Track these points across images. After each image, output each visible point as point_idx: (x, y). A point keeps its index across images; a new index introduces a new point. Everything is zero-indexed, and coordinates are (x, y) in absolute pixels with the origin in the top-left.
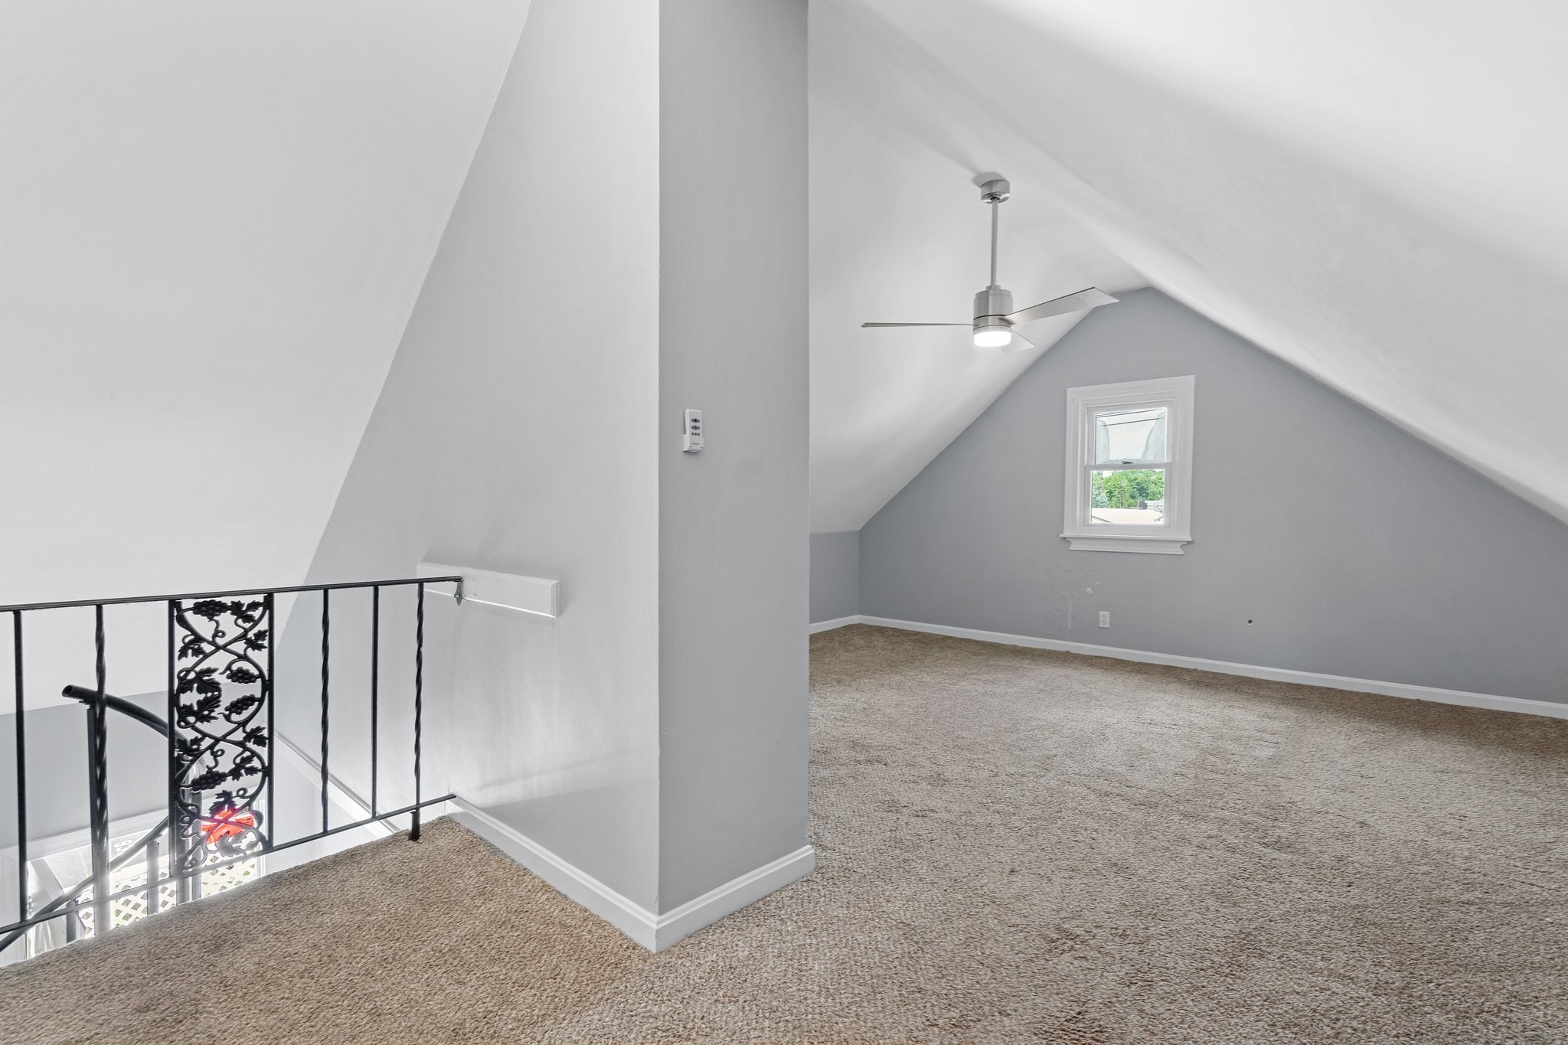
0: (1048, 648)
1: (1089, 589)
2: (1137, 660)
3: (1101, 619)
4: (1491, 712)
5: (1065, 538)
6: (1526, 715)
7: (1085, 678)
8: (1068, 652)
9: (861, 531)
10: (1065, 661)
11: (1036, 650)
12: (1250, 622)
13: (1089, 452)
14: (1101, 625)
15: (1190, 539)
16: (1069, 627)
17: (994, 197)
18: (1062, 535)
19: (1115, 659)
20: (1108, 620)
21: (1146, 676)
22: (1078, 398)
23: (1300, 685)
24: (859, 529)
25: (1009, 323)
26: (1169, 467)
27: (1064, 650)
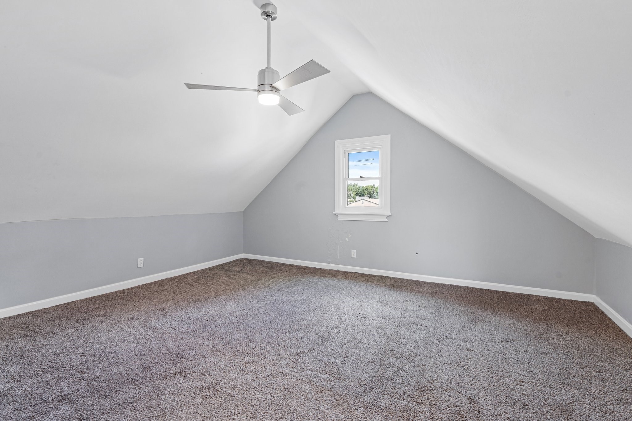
0: (329, 268)
1: (347, 239)
2: (368, 273)
3: (352, 254)
4: (518, 294)
5: (335, 214)
6: (533, 296)
7: (341, 286)
8: (338, 270)
9: (244, 211)
10: (334, 276)
11: (323, 270)
12: (417, 253)
13: (346, 172)
14: (352, 256)
15: (390, 214)
16: (338, 258)
17: (268, 15)
18: (334, 213)
19: (358, 273)
20: (355, 254)
21: (370, 283)
22: (340, 146)
23: (438, 284)
24: (243, 211)
25: (276, 90)
26: (380, 179)
27: (336, 269)
